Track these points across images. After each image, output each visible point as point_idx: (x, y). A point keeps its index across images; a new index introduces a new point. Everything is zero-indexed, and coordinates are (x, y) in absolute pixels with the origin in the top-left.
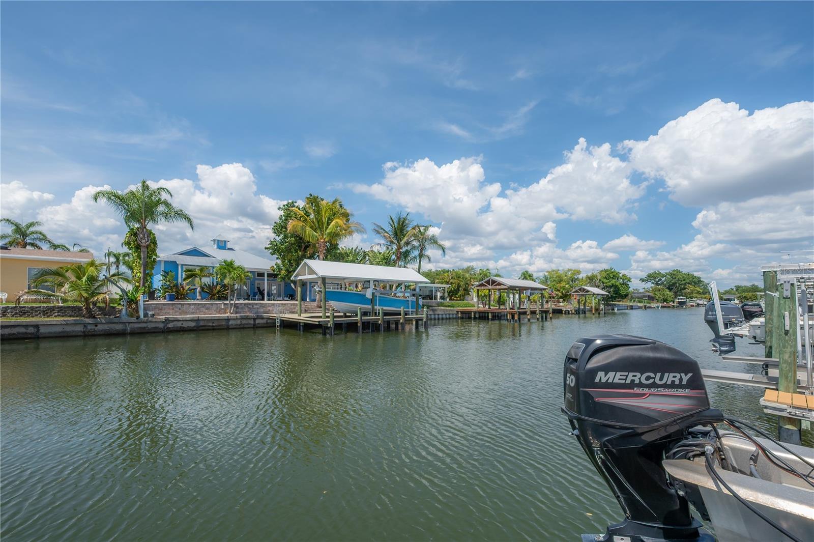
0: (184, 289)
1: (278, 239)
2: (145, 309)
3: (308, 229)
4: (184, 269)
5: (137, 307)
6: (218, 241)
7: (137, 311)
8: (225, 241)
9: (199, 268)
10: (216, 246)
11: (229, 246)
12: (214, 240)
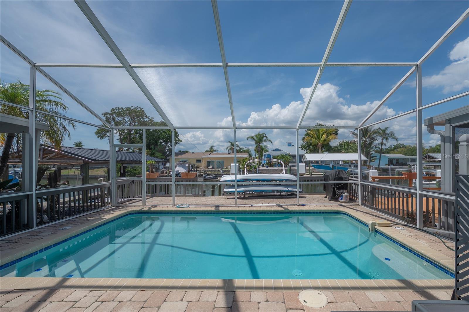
0: (272, 163)
1: (304, 143)
2: (258, 171)
3: (313, 139)
4: (273, 156)
5: (256, 170)
6: (288, 143)
7: (256, 172)
8: (291, 143)
9: (277, 156)
10: (287, 145)
11: (292, 145)
12: (287, 143)
